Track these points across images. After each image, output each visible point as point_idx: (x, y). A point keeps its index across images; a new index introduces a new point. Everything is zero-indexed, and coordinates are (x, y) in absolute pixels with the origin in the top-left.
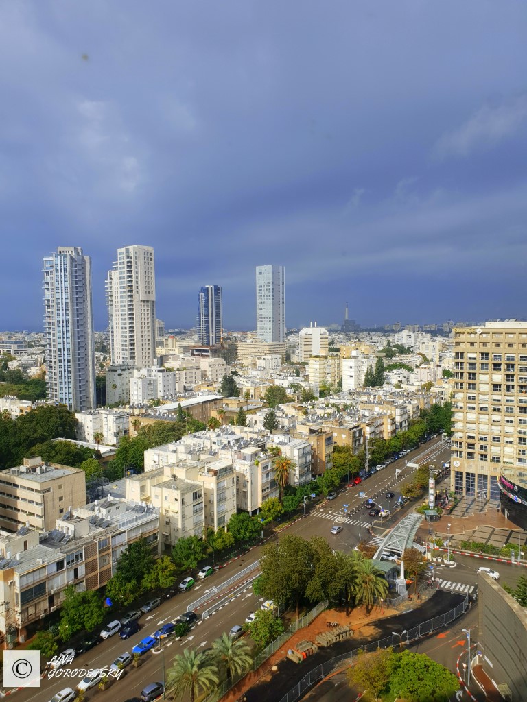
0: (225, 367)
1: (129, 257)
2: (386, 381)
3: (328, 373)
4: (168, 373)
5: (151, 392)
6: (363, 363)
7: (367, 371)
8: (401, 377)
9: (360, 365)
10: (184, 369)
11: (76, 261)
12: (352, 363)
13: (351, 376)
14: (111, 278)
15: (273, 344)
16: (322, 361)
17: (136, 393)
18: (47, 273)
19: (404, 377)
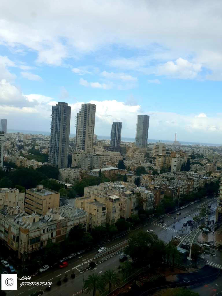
0: (121, 156)
1: (86, 108)
2: (191, 169)
3: (165, 163)
4: (97, 156)
5: (90, 164)
6: (181, 160)
7: (183, 164)
8: (198, 168)
9: (179, 161)
10: (103, 155)
11: (65, 108)
12: (176, 160)
13: (175, 166)
14: (78, 116)
15: (141, 148)
16: (162, 158)
17: (83, 163)
18: (53, 112)
19: (199, 168)
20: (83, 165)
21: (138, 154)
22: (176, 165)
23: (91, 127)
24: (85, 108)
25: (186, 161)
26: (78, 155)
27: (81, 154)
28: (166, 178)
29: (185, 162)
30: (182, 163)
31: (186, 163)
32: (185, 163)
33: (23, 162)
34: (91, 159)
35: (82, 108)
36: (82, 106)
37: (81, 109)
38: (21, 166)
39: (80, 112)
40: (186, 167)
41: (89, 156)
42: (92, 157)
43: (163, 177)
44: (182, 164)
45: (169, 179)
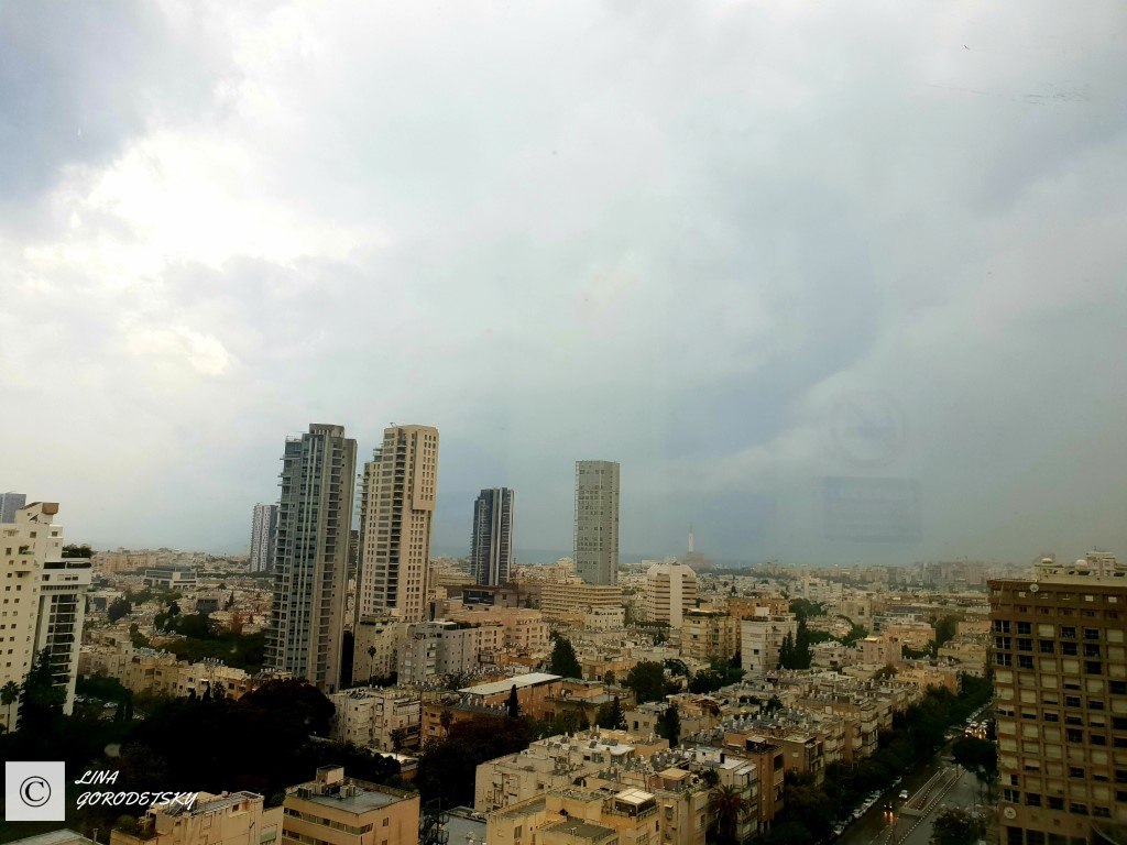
1: (402, 441)
2: (813, 661)
3: (714, 644)
4: (460, 632)
5: (433, 663)
6: (774, 628)
7: (784, 643)
8: (836, 656)
9: (770, 631)
10: (478, 625)
11: (335, 446)
12: (758, 628)
13: (756, 651)
14: (367, 474)
15: (600, 587)
16: (704, 622)
17: (408, 663)
18: (288, 463)
19: (840, 656)
20: (407, 671)
21: (599, 611)
22: (759, 646)
23: (423, 512)
24: (399, 442)
25: (795, 632)
26: (379, 632)
27: (390, 626)
28: (754, 701)
29: (790, 634)
30: (780, 640)
31: (795, 638)
32: (790, 638)
33: (159, 673)
34: (438, 645)
35: (386, 444)
36: (387, 436)
37: (379, 447)
38: (149, 690)
39: (378, 458)
40: (795, 655)
41: (430, 630)
42: (439, 636)
43: (743, 699)
44: (780, 644)
45: (765, 704)
